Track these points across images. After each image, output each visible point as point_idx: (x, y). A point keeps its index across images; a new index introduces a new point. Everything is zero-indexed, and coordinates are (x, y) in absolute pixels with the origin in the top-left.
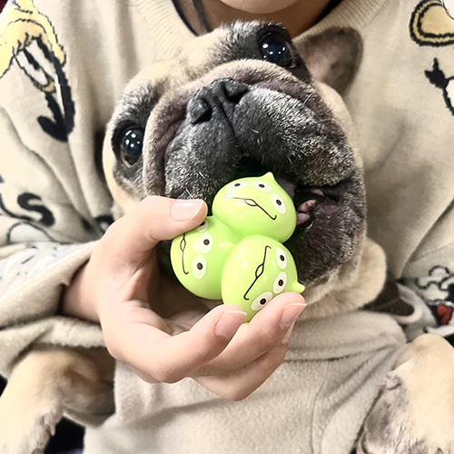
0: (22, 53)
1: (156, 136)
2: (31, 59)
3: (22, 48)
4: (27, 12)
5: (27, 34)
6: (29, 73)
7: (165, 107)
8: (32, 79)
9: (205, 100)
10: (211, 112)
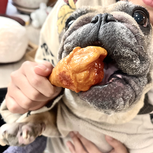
1: (76, 25)
7: (86, 17)
9: (98, 17)
10: (98, 21)
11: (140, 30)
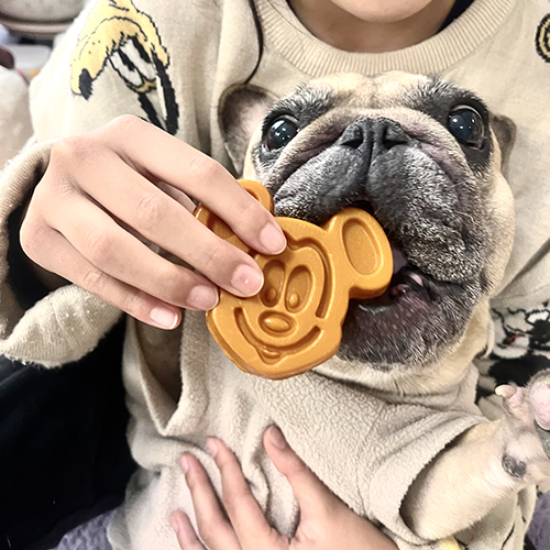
0: (116, 54)
2: (125, 60)
3: (117, 48)
4: (123, 9)
5: (122, 33)
6: (123, 74)
8: (126, 81)
9: (360, 130)
10: (361, 142)
11: (468, 168)
